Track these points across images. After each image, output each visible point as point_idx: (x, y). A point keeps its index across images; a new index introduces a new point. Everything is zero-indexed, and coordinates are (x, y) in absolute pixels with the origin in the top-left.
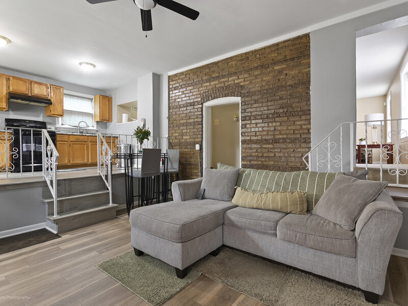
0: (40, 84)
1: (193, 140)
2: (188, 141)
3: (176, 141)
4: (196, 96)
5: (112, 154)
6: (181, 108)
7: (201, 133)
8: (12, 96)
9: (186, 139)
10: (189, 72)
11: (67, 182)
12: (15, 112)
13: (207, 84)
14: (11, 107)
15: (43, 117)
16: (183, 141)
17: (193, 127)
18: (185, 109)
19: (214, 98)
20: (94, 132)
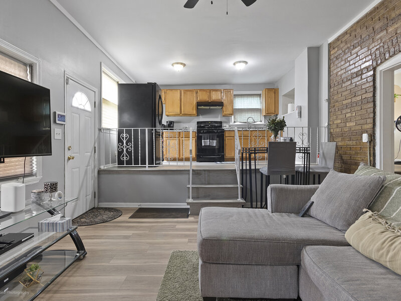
0: (216, 90)
1: (359, 127)
2: (353, 129)
3: (338, 130)
4: (364, 60)
5: (240, 148)
6: (344, 82)
7: (372, 115)
8: (199, 104)
9: (350, 128)
10: (354, 28)
11: (206, 172)
12: (204, 116)
13: (382, 34)
14: (199, 112)
15: (221, 117)
16: (346, 129)
17: (360, 108)
18: (349, 83)
19: (394, 54)
20: (262, 126)
